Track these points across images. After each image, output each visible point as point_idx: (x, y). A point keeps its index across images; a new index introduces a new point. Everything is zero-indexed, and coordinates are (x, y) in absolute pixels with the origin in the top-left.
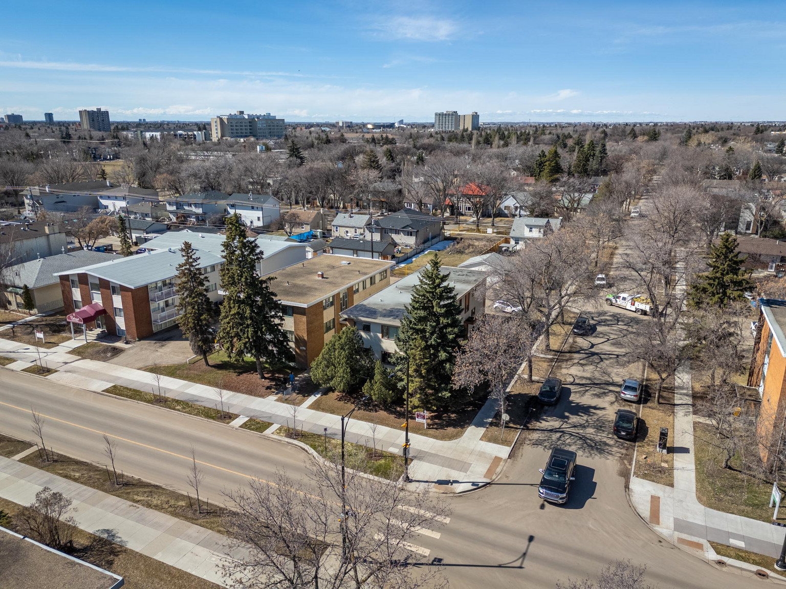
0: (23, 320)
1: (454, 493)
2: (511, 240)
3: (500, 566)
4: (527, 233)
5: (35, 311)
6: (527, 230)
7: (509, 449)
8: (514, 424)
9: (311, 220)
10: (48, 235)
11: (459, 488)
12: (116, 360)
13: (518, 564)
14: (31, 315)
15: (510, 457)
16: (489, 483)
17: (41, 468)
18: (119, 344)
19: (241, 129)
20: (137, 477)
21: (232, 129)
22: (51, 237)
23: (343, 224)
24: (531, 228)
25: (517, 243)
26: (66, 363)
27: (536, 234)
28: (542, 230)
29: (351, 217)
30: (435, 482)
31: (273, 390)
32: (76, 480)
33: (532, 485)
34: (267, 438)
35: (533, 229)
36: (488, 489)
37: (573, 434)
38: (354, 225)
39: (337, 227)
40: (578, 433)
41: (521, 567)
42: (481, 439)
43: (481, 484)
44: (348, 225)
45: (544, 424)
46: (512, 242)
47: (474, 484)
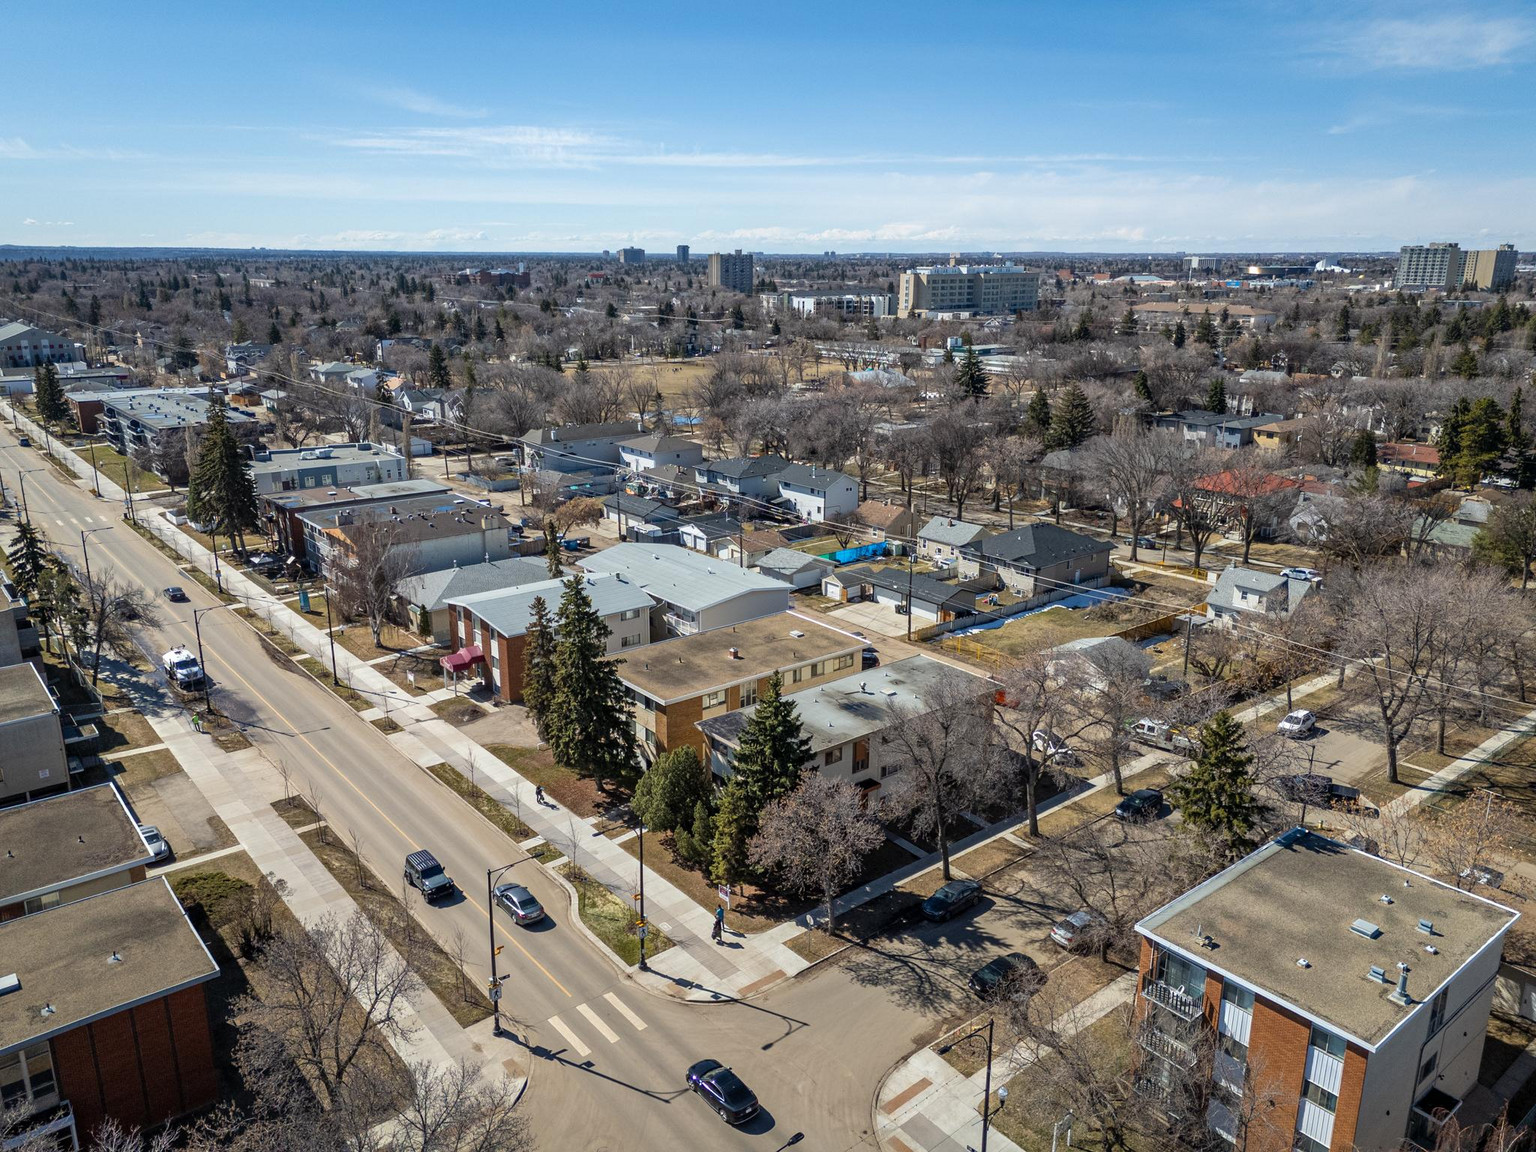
0: (413, 650)
1: (683, 999)
2: (1209, 608)
3: (646, 1093)
4: (1237, 602)
5: (430, 639)
6: (1237, 594)
7: (805, 964)
8: (852, 935)
9: (888, 523)
10: (484, 531)
11: (695, 995)
12: (470, 727)
13: (666, 1097)
14: (427, 643)
15: (796, 976)
16: (736, 1001)
17: (312, 848)
18: (487, 706)
19: (951, 294)
20: (385, 882)
21: (934, 295)
22: (488, 533)
23: (934, 538)
24: (1245, 593)
25: (1219, 615)
26: (418, 721)
27: (1252, 603)
28: (1264, 599)
29: (952, 525)
30: (674, 980)
31: (601, 810)
32: (331, 869)
33: (784, 1018)
34: (543, 873)
35: (1249, 596)
36: (728, 1006)
37: (918, 970)
38: (951, 541)
39: (925, 539)
40: (924, 970)
41: (667, 1101)
42: (785, 943)
43: (723, 998)
44: (942, 540)
45: (893, 946)
46: (1211, 614)
47: (716, 995)
